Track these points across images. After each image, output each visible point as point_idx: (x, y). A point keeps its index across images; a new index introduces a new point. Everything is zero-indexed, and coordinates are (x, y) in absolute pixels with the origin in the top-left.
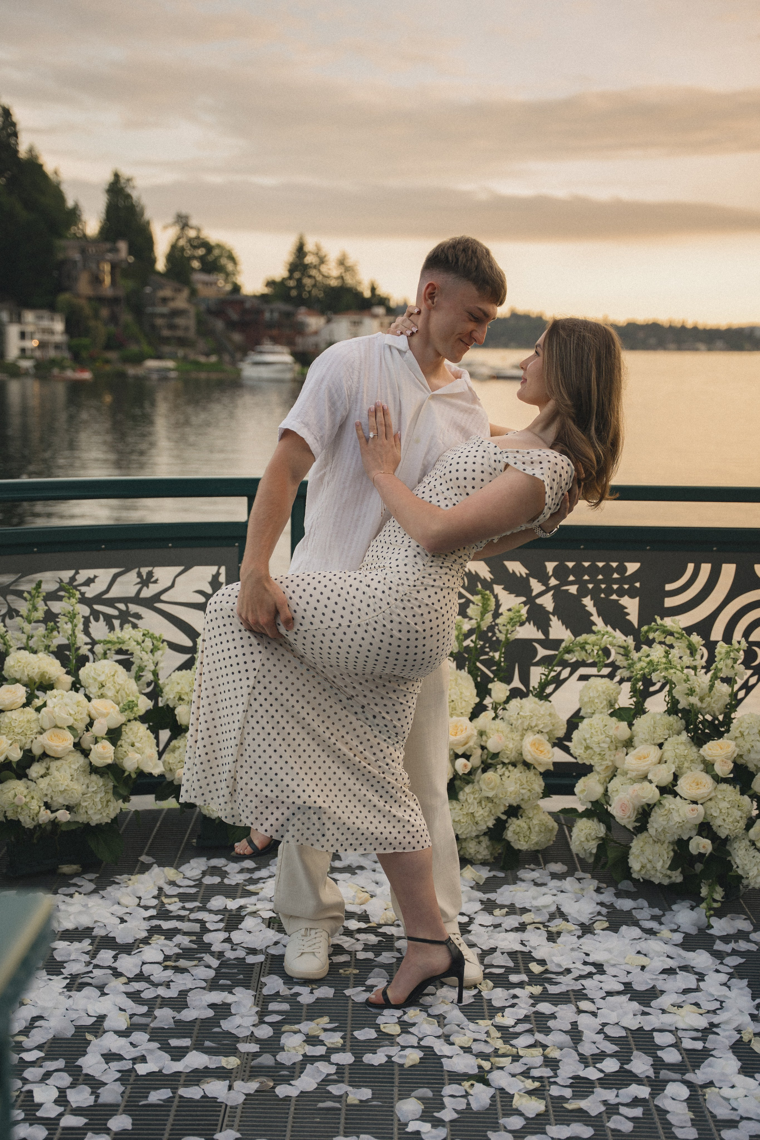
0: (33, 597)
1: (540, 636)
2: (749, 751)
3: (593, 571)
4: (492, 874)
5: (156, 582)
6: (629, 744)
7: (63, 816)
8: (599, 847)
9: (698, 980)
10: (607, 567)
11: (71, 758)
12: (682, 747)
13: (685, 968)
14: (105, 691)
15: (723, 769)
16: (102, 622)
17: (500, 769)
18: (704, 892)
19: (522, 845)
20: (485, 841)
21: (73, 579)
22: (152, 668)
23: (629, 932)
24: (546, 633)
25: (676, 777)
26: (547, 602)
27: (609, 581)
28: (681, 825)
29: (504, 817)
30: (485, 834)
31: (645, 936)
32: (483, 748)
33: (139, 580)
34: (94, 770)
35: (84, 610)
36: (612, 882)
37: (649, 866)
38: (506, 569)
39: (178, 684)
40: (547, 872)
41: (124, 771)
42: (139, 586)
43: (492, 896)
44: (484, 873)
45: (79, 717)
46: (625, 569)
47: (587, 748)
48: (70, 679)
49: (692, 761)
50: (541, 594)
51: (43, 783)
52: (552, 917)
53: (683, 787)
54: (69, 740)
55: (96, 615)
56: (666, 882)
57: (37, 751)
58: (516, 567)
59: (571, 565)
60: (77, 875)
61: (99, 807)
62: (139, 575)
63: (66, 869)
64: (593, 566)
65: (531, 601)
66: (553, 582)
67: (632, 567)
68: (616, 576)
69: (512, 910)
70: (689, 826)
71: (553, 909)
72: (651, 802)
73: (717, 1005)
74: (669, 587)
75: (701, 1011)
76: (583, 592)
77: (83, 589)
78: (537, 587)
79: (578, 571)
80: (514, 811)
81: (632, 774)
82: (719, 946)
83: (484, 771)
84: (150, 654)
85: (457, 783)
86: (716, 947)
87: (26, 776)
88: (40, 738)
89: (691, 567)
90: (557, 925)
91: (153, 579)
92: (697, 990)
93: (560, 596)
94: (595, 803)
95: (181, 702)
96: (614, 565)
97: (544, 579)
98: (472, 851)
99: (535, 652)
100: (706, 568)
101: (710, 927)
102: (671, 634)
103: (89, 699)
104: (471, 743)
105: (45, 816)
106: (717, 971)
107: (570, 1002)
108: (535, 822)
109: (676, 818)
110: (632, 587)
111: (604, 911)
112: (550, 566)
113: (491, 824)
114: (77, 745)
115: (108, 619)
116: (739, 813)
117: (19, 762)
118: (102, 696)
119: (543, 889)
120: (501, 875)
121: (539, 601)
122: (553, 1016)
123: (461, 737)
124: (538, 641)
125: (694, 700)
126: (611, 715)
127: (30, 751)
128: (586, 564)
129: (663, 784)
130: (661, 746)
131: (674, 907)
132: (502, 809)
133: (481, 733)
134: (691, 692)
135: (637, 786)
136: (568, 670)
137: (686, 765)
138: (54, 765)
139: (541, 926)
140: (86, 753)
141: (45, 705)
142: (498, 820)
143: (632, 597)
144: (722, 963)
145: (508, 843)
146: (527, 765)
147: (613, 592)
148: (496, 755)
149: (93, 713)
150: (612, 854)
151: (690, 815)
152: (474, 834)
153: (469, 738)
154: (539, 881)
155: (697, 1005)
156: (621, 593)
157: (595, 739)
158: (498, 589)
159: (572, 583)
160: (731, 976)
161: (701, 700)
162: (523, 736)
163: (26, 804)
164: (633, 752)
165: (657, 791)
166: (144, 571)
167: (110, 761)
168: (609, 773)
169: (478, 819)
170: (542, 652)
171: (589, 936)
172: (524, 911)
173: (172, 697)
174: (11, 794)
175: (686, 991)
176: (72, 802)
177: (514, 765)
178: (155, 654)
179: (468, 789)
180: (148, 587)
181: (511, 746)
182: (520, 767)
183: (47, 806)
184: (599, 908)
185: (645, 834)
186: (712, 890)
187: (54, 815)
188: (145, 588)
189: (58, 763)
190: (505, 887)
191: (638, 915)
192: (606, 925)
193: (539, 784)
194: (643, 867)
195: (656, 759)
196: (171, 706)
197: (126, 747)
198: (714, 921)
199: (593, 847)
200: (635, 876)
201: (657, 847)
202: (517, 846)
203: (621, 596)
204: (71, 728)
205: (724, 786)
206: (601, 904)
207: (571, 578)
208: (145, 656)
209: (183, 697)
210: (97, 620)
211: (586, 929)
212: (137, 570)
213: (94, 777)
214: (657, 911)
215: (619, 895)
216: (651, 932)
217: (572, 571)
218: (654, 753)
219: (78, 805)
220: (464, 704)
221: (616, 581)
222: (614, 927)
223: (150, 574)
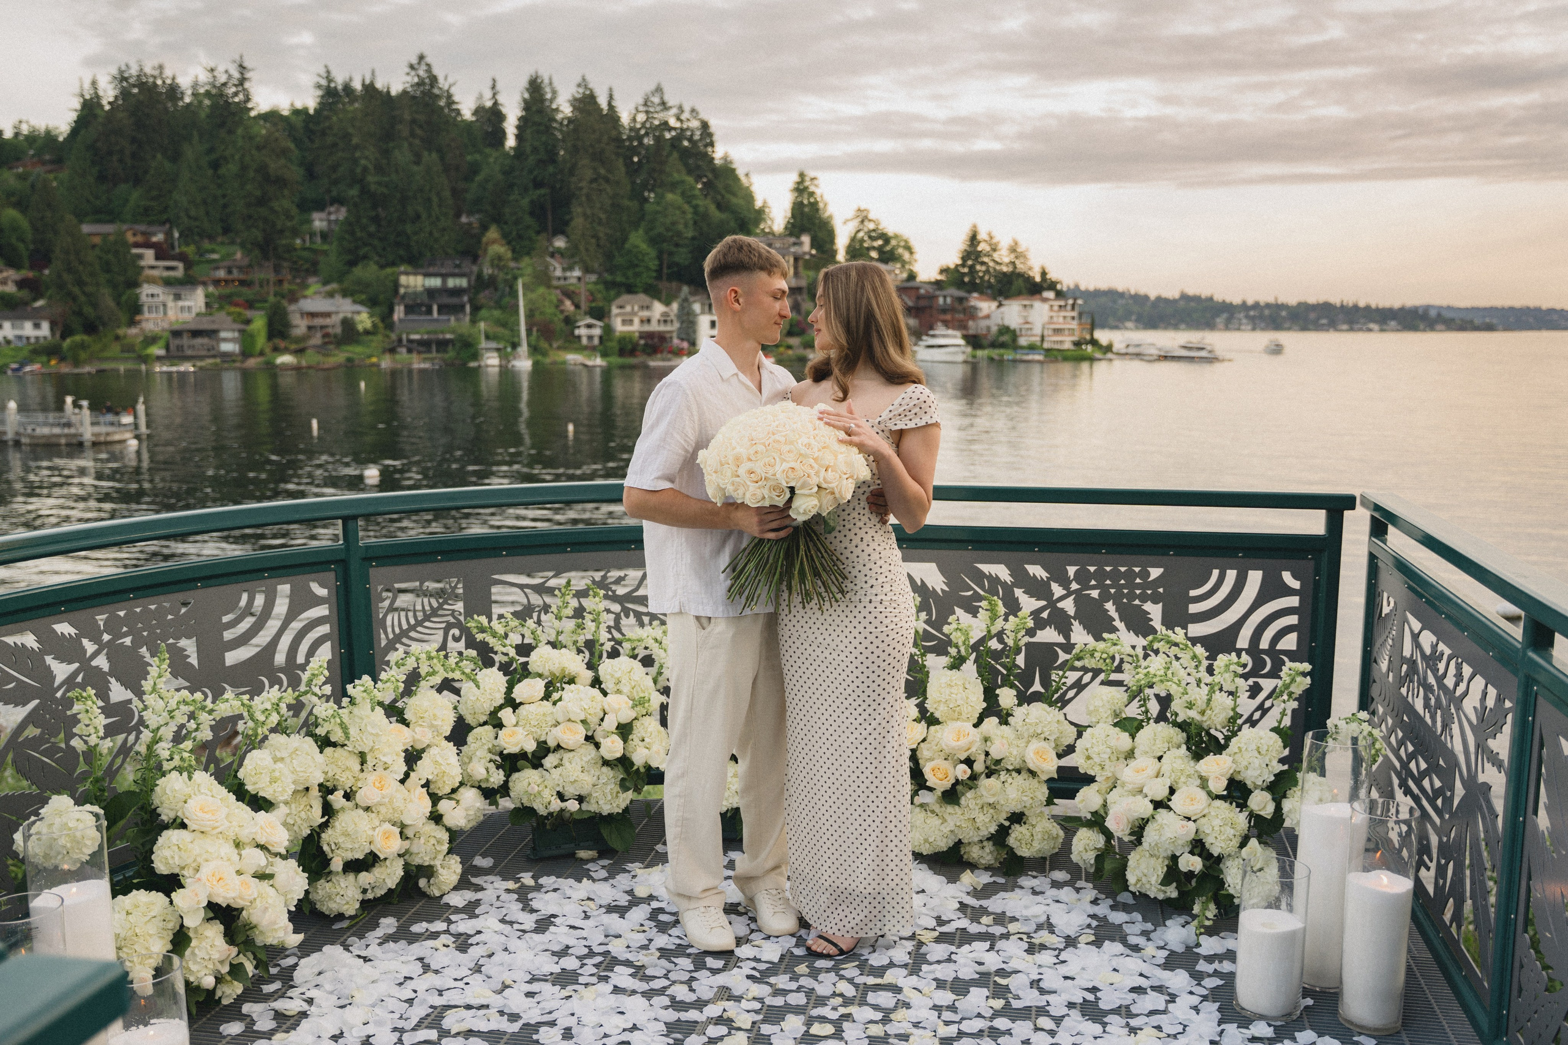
0: (563, 595)
1: (1061, 639)
2: (1247, 768)
3: (1115, 576)
4: (992, 880)
6: (1130, 755)
7: (573, 806)
8: (1097, 857)
9: (1167, 1002)
10: (1130, 572)
11: (582, 751)
12: (1179, 761)
13: (1159, 989)
14: (621, 687)
15: (1219, 786)
16: (632, 620)
17: (1003, 775)
18: (1196, 909)
19: (1024, 852)
20: (989, 846)
21: (604, 577)
23: (1112, 948)
24: (1067, 637)
25: (1172, 791)
26: (1068, 606)
27: (1132, 586)
28: (1173, 841)
29: (1007, 824)
30: (988, 839)
31: (1129, 952)
32: (987, 754)
34: (606, 763)
35: (616, 608)
36: (1111, 894)
37: (1144, 880)
38: (1027, 572)
40: (1048, 880)
41: (632, 764)
43: (984, 903)
44: (985, 878)
45: (592, 711)
46: (1149, 575)
47: (1089, 758)
48: (590, 674)
49: (1189, 776)
50: (1062, 598)
51: (556, 773)
52: (1040, 927)
53: (1176, 802)
54: (582, 732)
55: (626, 612)
56: (1161, 897)
57: (552, 744)
58: (1036, 571)
59: (1092, 569)
60: (593, 860)
61: (609, 797)
63: (583, 854)
64: (1116, 571)
65: (1052, 604)
66: (1074, 586)
67: (1155, 573)
68: (1138, 581)
69: (1001, 919)
70: (1180, 842)
71: (1043, 919)
72: (1145, 816)
73: (1180, 1029)
74: (1193, 593)
75: (1161, 1035)
76: (1105, 597)
77: (614, 587)
78: (1057, 590)
79: (1100, 575)
80: (1017, 818)
81: (1130, 787)
82: (1202, 966)
83: (988, 776)
85: (959, 788)
86: (1198, 968)
87: (542, 766)
88: (554, 730)
89: (1216, 573)
90: (1043, 937)
92: (1165, 1012)
93: (1081, 600)
94: (1095, 814)
96: (1137, 569)
97: (1065, 583)
98: (975, 855)
99: (1057, 656)
100: (1231, 575)
101: (1198, 945)
102: (1176, 645)
103: (605, 694)
104: (973, 749)
105: (556, 805)
106: (1191, 993)
107: (1029, 1018)
108: (1038, 828)
109: (1169, 834)
110: (1155, 592)
111: (1094, 923)
112: (1072, 570)
113: (993, 829)
114: (589, 738)
115: (638, 616)
116: (1232, 832)
117: (533, 753)
118: (618, 692)
119: (1039, 898)
120: (1001, 880)
121: (1060, 605)
122: (1008, 1032)
123: (963, 742)
124: (1059, 645)
125: (1193, 714)
126: (1115, 725)
127: (545, 742)
128: (1108, 569)
129: (1158, 798)
130: (1160, 758)
131: (1168, 923)
132: (1005, 816)
133: (986, 740)
134: (1190, 706)
135: (1131, 799)
136: (1090, 675)
137: (1183, 779)
138: (567, 756)
139: (1024, 937)
140: (597, 746)
141: (560, 699)
142: (1001, 826)
143: (1155, 602)
144: (1199, 984)
145: (1012, 849)
146: (1033, 773)
147: (1134, 597)
148: (998, 762)
149: (607, 709)
150: (1108, 865)
151: (1181, 832)
152: (976, 839)
153: (972, 743)
154: (1038, 889)
155: (1159, 1028)
156: (1144, 598)
157: (1096, 749)
158: (1018, 592)
159: (1094, 588)
160: (1205, 998)
161: (1203, 713)
162: (1028, 742)
163: (539, 793)
164: (1133, 764)
165: (1151, 806)
167: (619, 755)
168: (1110, 784)
169: (979, 824)
170: (1063, 656)
171: (1071, 949)
172: (1014, 919)
174: (525, 783)
175: (1152, 1013)
176: (583, 793)
177: (1019, 771)
179: (970, 794)
181: (1015, 753)
182: (1024, 774)
183: (561, 796)
184: (1089, 920)
185: (1139, 848)
186: (1205, 908)
187: (563, 805)
189: (571, 754)
190: (1002, 894)
191: (1127, 928)
192: (1093, 938)
193: (1043, 792)
194: (1139, 880)
195: (1154, 773)
197: (637, 741)
198: (1204, 940)
199: (1091, 857)
200: (1131, 888)
201: (1153, 861)
202: (1020, 853)
203: (1144, 601)
204: (584, 722)
205: (1218, 803)
206: (1093, 916)
207: (1093, 582)
210: (627, 616)
211: (1071, 942)
213: (605, 769)
214: (1149, 926)
215: (1113, 908)
216: (1136, 949)
217: (1094, 575)
218: (1152, 765)
219: (590, 795)
220: (971, 708)
221: (1138, 586)
222: (1098, 943)
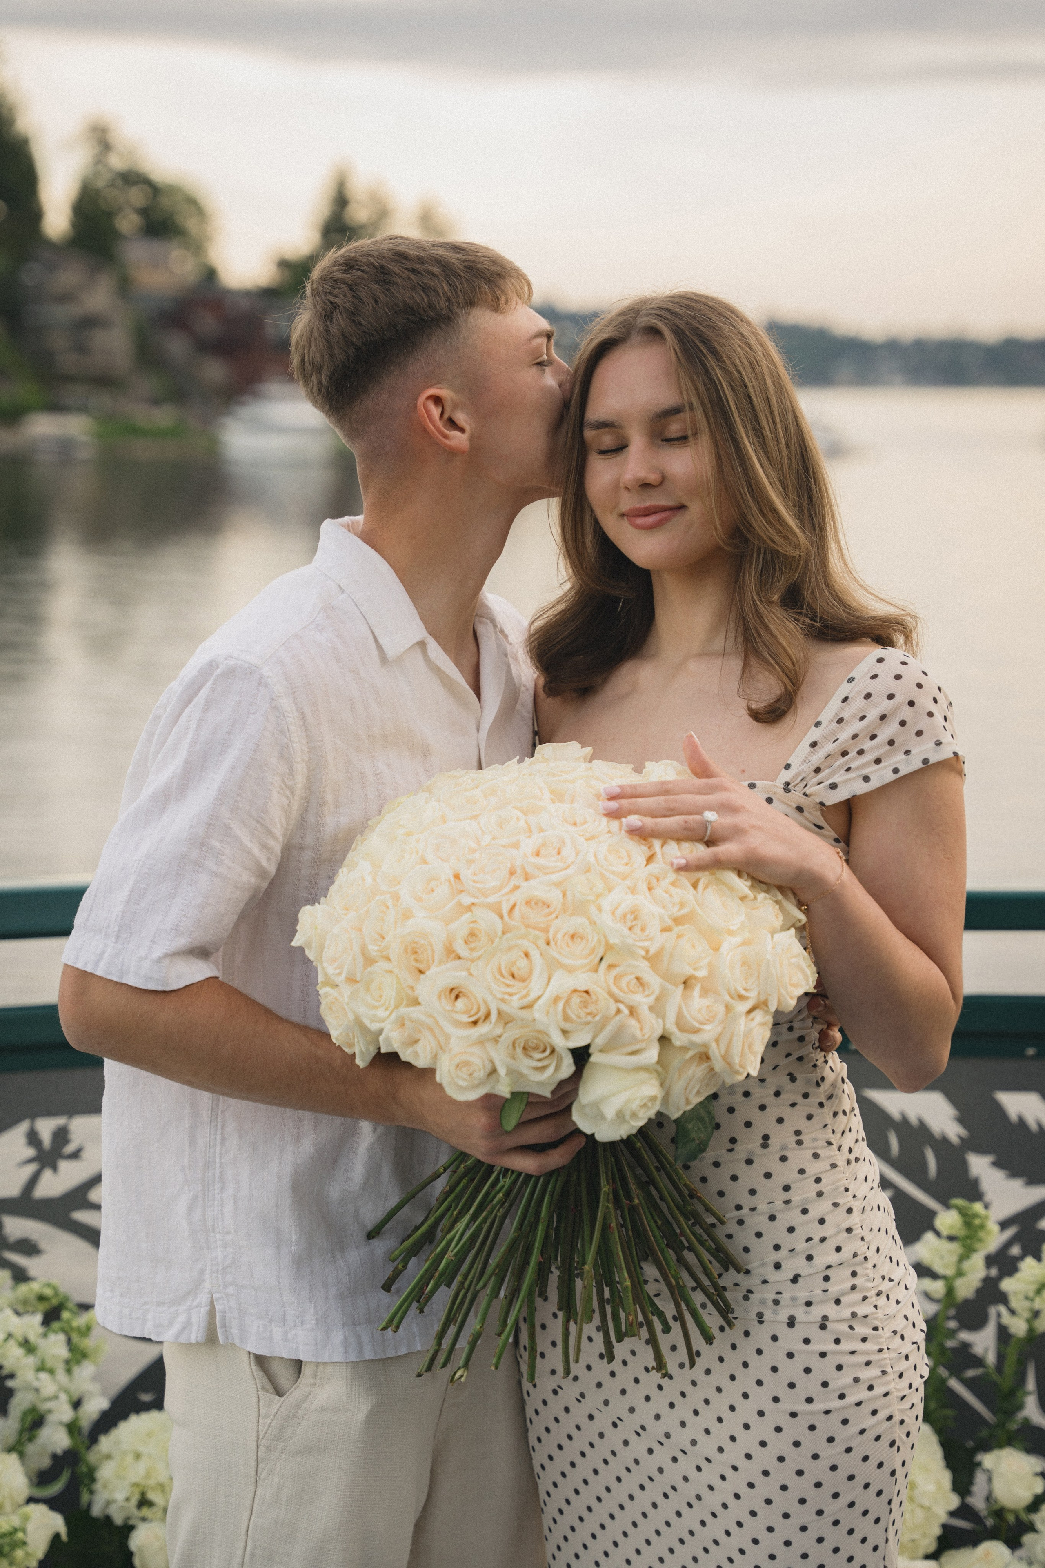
5: (76, 1155)
22: (65, 1413)
33: (31, 1152)
38: (1000, 1111)
39: (138, 1456)
42: (31, 1168)
62: (33, 1138)
84: (61, 1375)
91: (69, 1149)
95: (145, 1512)
158: (978, 1165)
166: (46, 1127)
173: (119, 1496)
178: (76, 1370)
180: (55, 1168)
188: (47, 1174)
196: (118, 1520)
208: (47, 1385)
209: (151, 1496)
212: (23, 1127)
220: (920, 1514)
223: (61, 1136)
